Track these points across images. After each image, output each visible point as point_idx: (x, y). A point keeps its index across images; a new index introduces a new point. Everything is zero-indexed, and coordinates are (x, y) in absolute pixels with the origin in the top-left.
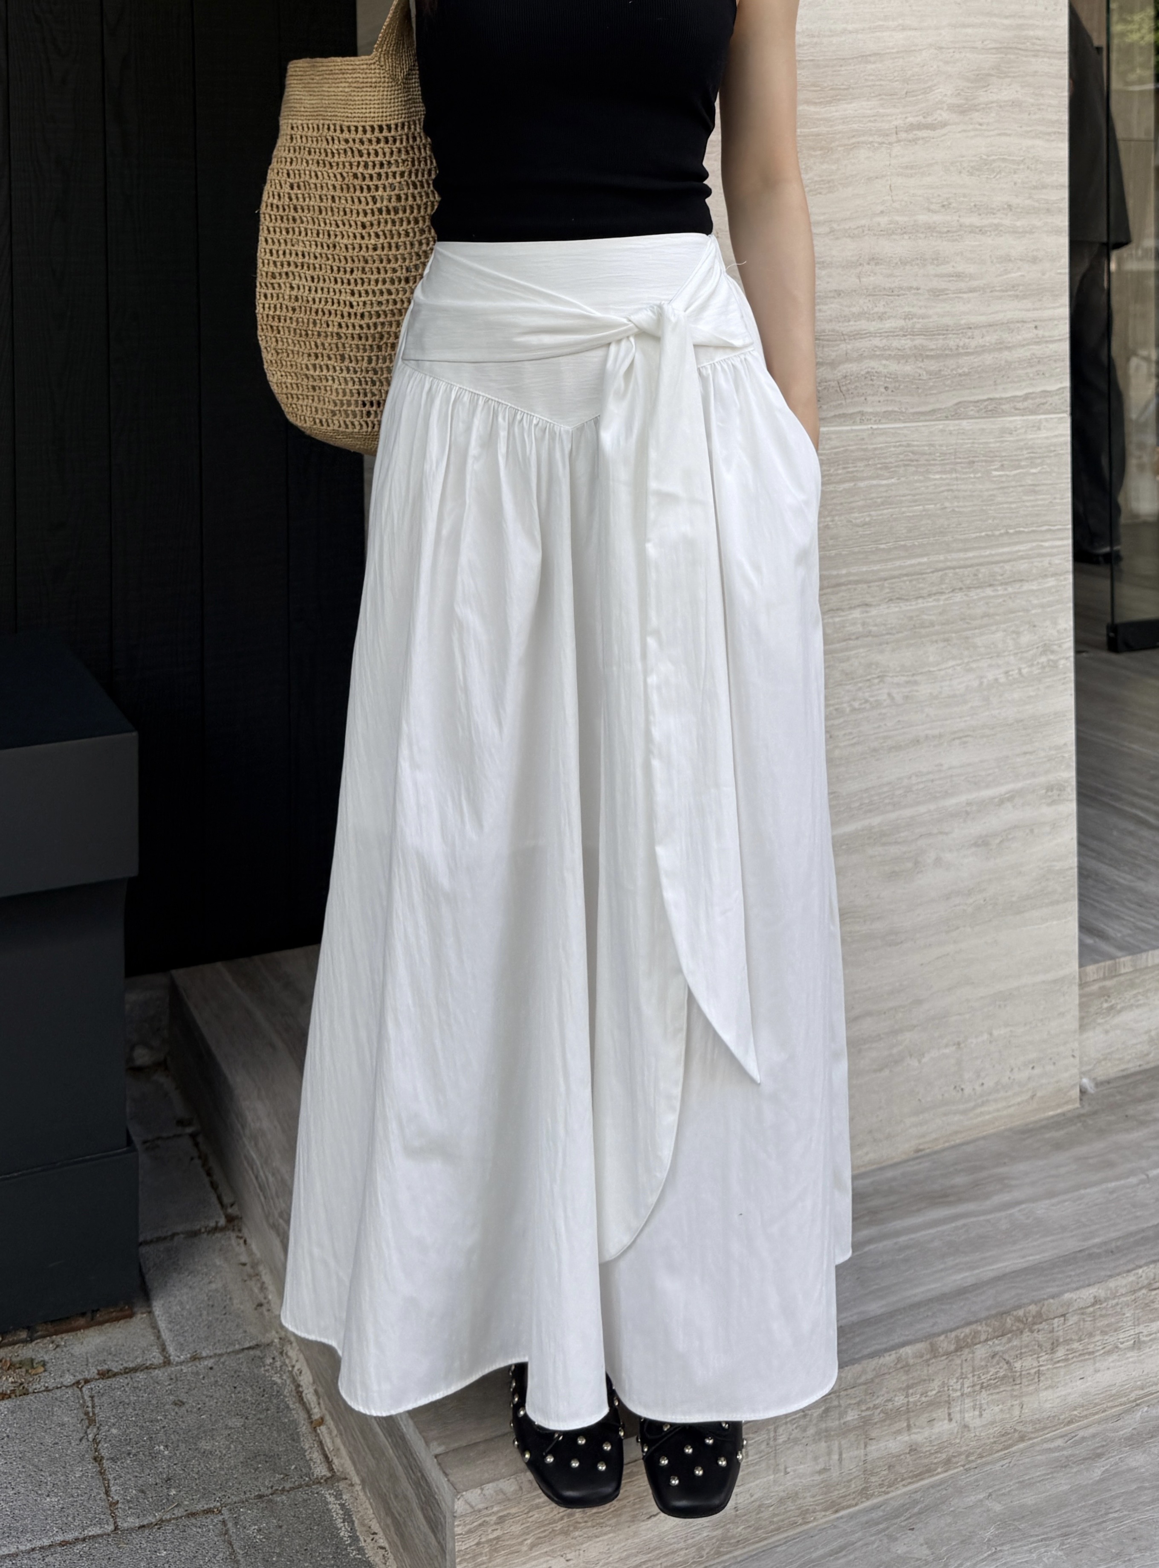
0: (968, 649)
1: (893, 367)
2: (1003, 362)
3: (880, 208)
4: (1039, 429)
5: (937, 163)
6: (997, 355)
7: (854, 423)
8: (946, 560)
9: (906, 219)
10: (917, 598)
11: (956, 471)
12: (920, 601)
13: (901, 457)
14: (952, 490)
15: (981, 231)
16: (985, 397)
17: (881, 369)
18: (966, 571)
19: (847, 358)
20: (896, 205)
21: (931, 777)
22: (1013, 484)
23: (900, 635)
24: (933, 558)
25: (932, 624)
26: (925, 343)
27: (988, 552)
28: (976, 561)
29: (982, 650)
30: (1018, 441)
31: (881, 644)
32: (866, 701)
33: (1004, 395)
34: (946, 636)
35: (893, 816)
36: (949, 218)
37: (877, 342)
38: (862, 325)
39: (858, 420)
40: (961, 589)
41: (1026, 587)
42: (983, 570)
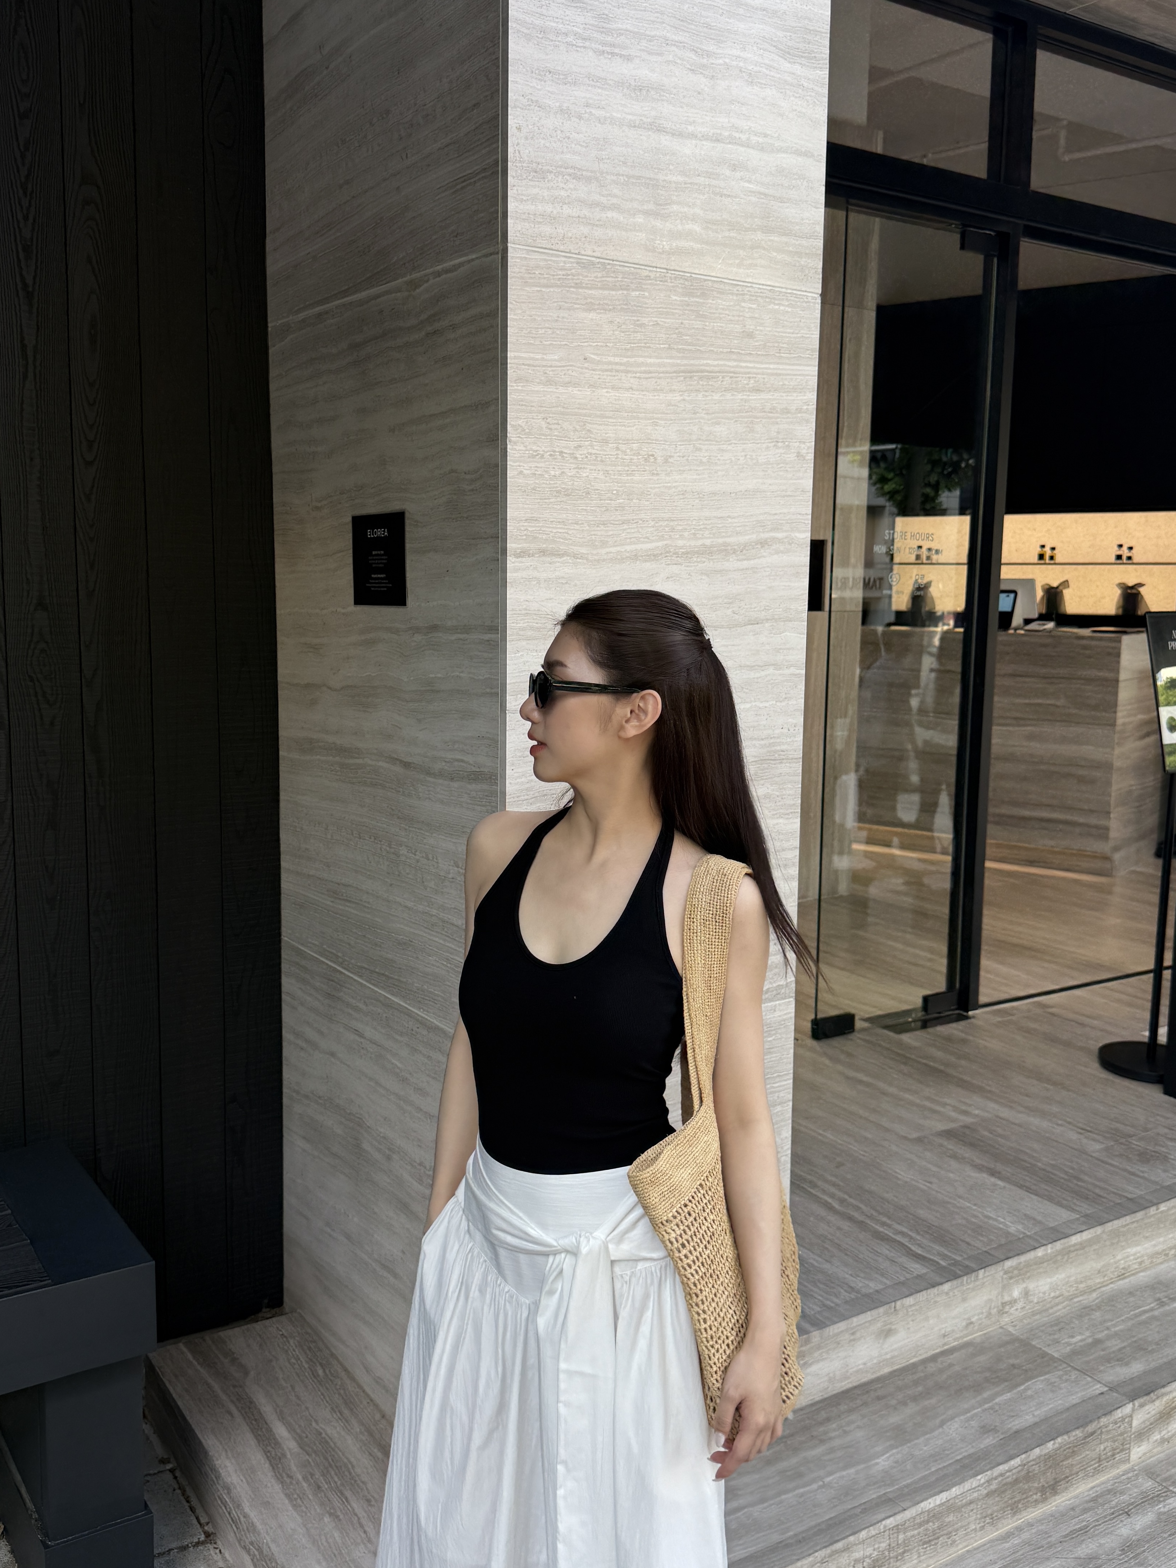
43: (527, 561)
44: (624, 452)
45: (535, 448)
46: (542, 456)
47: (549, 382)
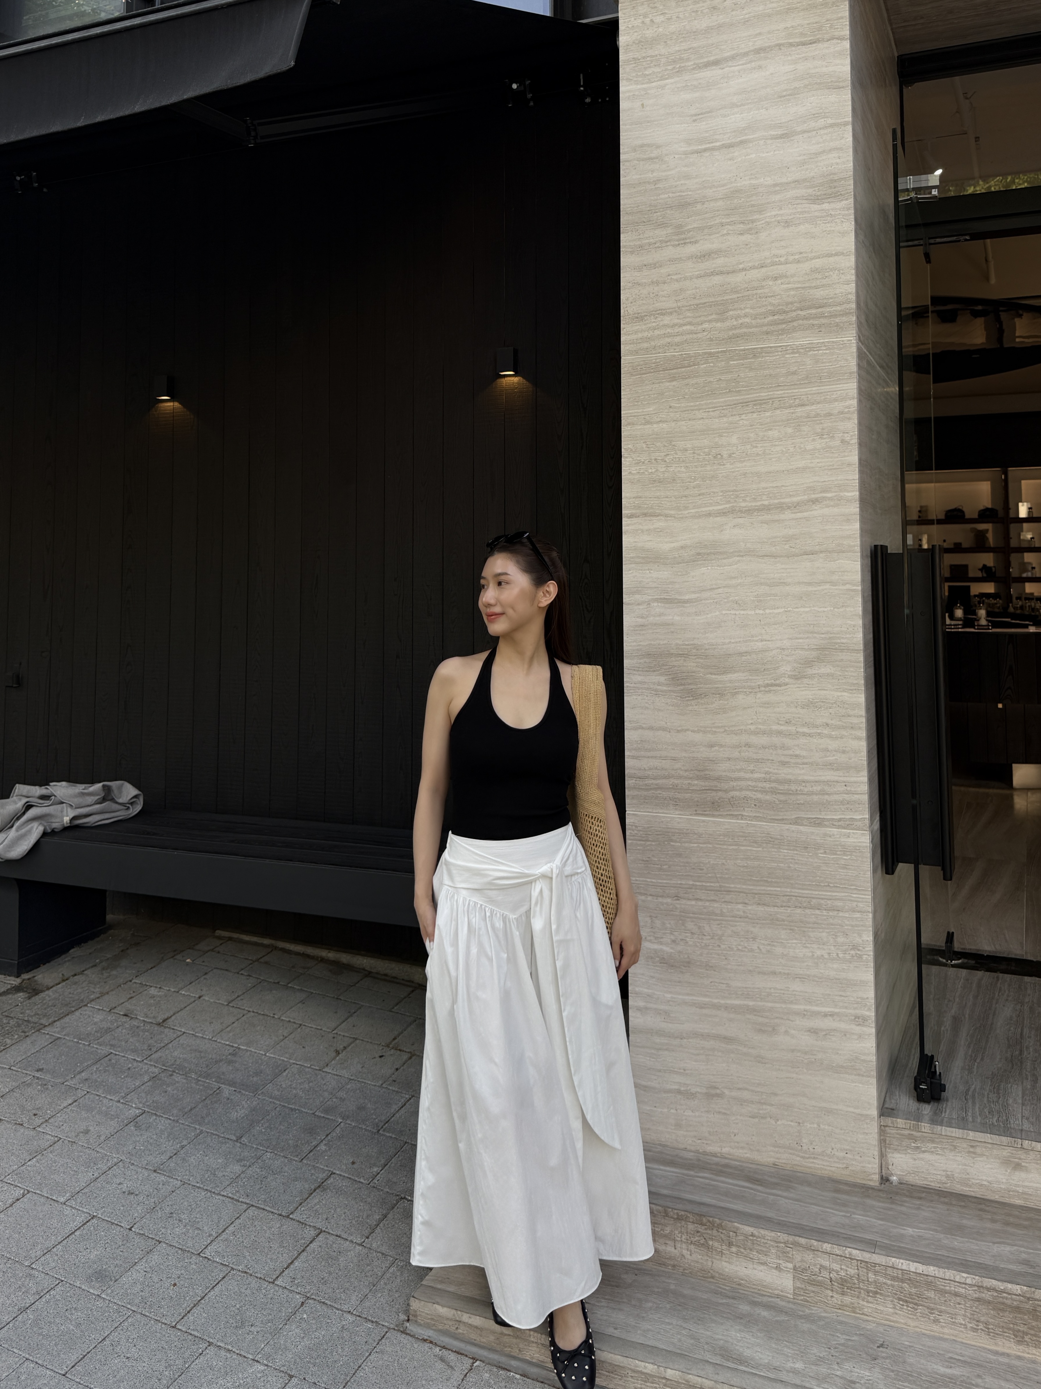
0: (804, 936)
1: (759, 796)
2: (825, 801)
3: (751, 722)
4: (849, 837)
5: (782, 702)
6: (820, 797)
7: (738, 819)
8: (791, 892)
9: (765, 727)
10: (774, 906)
11: (797, 850)
12: (776, 908)
13: (764, 839)
14: (794, 859)
15: (810, 735)
16: (814, 817)
17: (752, 796)
18: (804, 899)
19: (733, 789)
20: (760, 721)
21: (782, 992)
22: (832, 862)
23: (764, 922)
24: (783, 889)
25: (783, 920)
26: (777, 786)
27: (817, 893)
28: (810, 896)
29: (814, 939)
30: (834, 841)
31: (754, 923)
32: (745, 947)
33: (825, 817)
34: (792, 928)
35: (760, 1003)
36: (790, 728)
37: (750, 783)
38: (742, 774)
39: (740, 817)
40: (800, 907)
41: (841, 914)
42: (814, 901)
43: (635, 520)
44: (699, 455)
45: (639, 459)
46: (644, 463)
47: (648, 422)
